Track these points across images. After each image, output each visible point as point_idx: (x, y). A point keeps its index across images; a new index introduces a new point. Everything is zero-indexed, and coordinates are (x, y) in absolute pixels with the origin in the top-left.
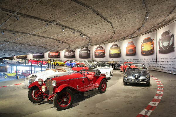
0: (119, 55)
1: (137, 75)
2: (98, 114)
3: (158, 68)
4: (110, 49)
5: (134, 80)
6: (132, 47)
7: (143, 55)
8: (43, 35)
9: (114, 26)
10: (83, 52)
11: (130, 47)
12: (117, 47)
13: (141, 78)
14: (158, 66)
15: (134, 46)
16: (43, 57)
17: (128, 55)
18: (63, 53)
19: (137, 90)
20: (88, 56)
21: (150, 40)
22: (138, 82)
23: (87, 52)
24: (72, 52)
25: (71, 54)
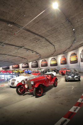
0: (56, 65)
1: (73, 75)
2: (60, 98)
3: (81, 71)
4: (50, 61)
5: (72, 78)
6: (64, 59)
7: (71, 63)
8: (14, 55)
9: (55, 47)
13: (75, 77)
14: (81, 69)
16: (8, 68)
17: (61, 64)
18: (21, 65)
19: (74, 84)
20: (37, 66)
21: (75, 54)
22: (74, 79)
23: (36, 63)
25: (26, 65)
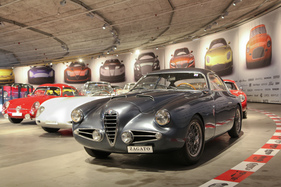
0: (228, 69)
4: (205, 55)
6: (263, 40)
10: (142, 65)
11: (257, 41)
12: (224, 45)
15: (268, 37)
18: (97, 70)
23: (151, 64)
24: (117, 67)
25: (116, 71)
